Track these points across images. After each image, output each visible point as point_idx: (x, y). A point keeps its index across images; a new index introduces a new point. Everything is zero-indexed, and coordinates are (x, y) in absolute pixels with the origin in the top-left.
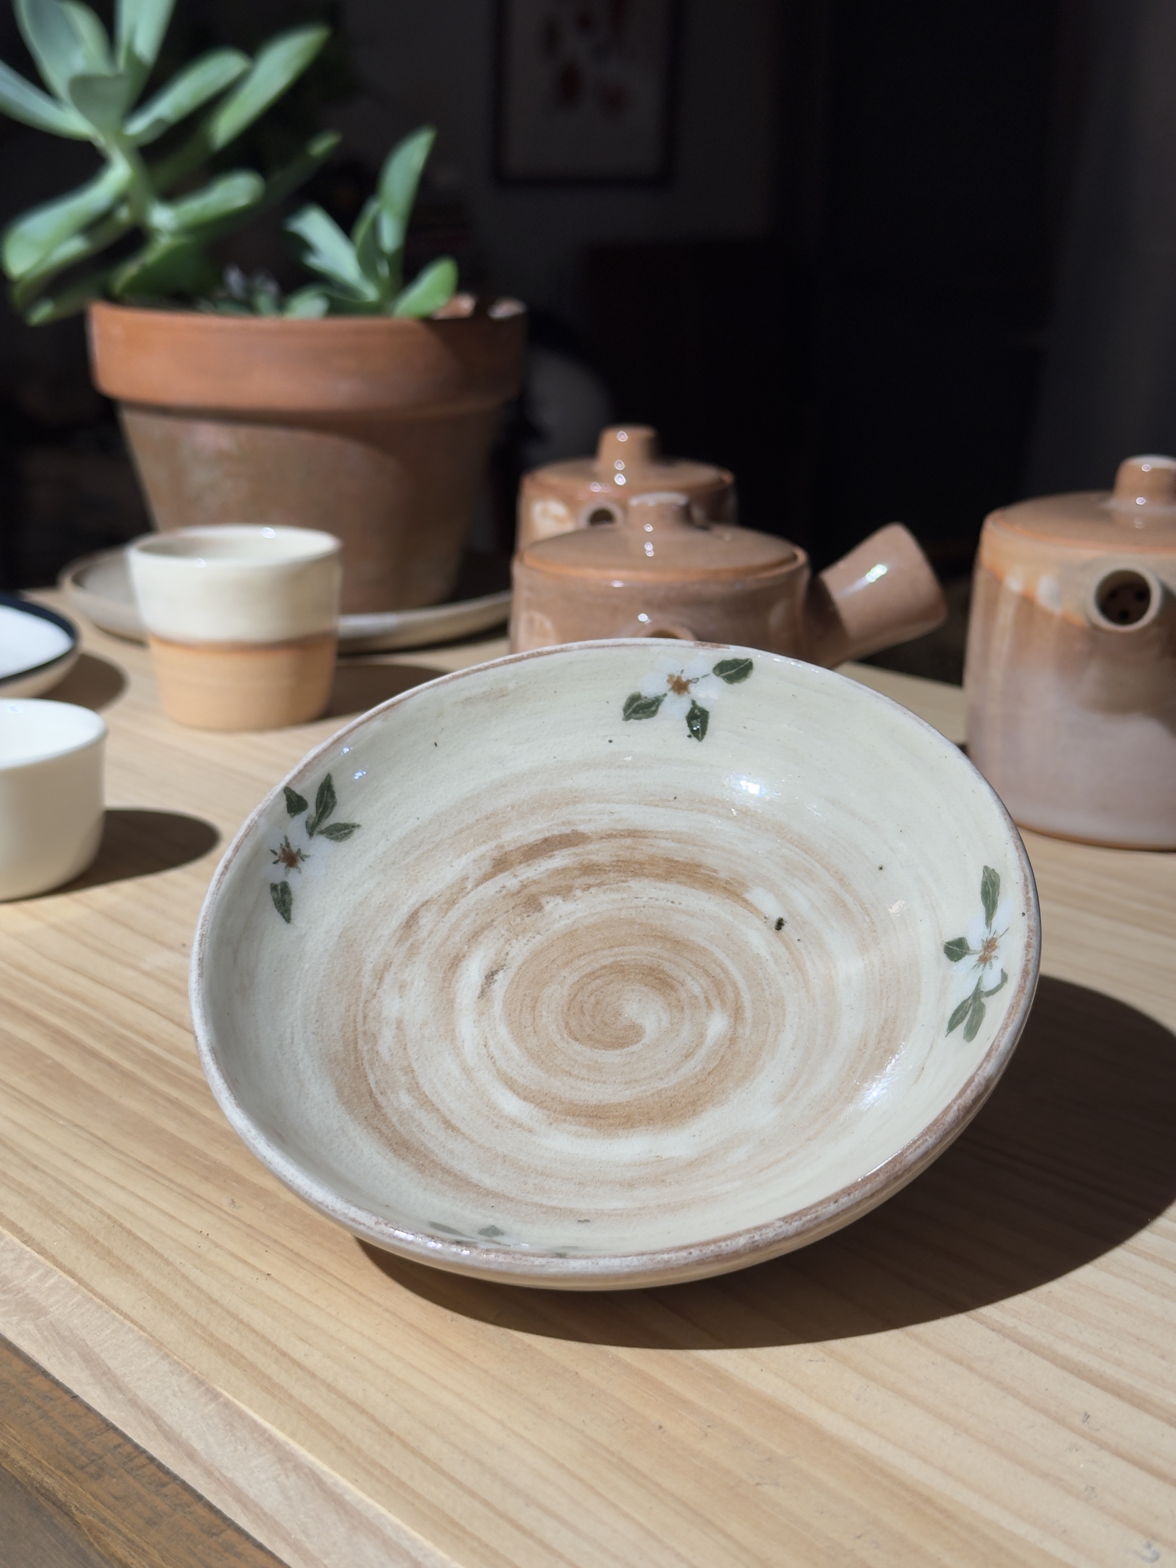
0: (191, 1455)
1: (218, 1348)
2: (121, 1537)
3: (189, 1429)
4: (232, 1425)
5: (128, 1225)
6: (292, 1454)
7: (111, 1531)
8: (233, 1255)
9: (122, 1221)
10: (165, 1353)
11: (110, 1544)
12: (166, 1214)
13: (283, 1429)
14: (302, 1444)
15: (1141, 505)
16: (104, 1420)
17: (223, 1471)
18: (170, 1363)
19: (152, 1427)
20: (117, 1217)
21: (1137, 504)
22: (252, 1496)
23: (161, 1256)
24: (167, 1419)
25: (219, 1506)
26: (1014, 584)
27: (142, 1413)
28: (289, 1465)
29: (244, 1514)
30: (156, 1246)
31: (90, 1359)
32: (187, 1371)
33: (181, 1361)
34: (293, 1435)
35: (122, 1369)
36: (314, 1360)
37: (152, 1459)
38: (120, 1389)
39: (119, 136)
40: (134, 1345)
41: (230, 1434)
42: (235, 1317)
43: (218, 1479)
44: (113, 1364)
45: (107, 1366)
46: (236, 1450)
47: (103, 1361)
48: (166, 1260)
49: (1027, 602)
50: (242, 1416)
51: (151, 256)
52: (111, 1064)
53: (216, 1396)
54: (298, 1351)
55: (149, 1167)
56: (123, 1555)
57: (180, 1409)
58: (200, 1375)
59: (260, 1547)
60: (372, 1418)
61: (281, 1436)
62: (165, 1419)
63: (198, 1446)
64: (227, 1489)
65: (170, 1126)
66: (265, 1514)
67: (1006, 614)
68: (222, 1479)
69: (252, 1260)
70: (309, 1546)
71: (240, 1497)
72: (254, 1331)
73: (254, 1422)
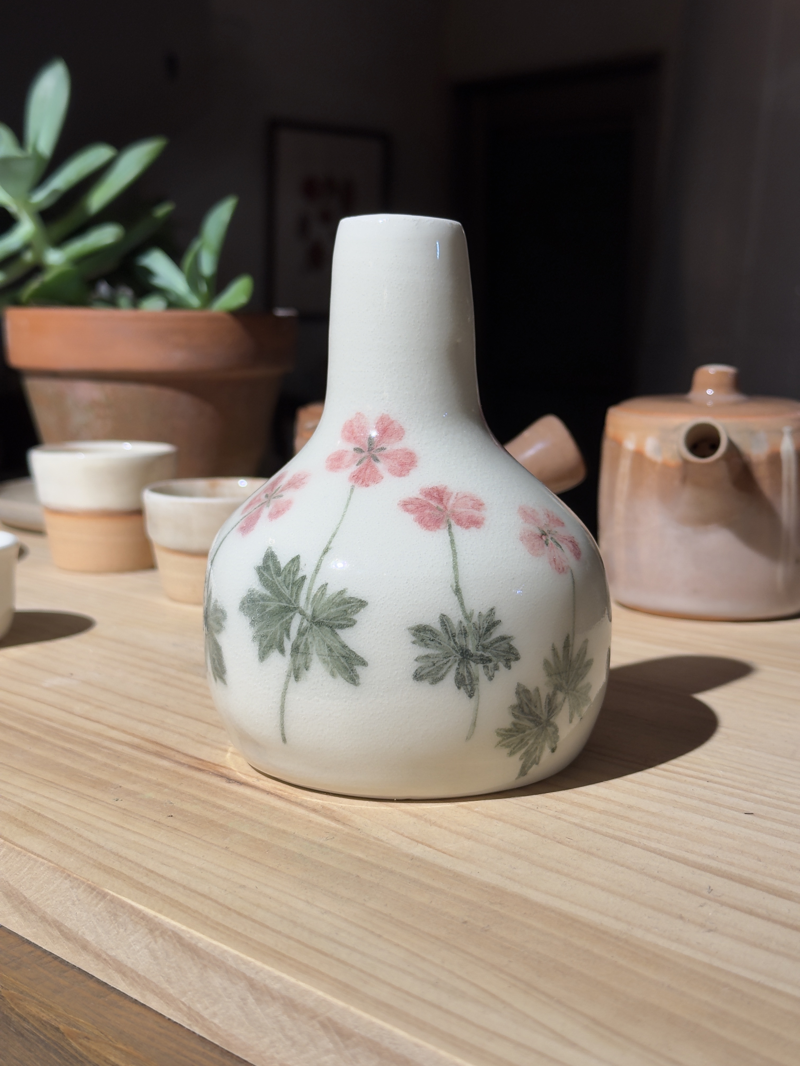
0: (85, 947)
1: (105, 870)
2: (35, 1001)
3: (83, 927)
4: (115, 915)
5: (38, 811)
6: (159, 924)
7: (27, 998)
8: (113, 824)
9: (34, 809)
10: (67, 874)
11: (27, 1006)
12: (65, 805)
13: (153, 908)
14: (167, 915)
15: (709, 395)
16: (21, 938)
17: (109, 952)
18: (70, 881)
19: (56, 933)
20: (30, 807)
21: (708, 394)
22: (129, 965)
23: (62, 826)
24: (68, 924)
25: (105, 980)
26: (630, 445)
27: (50, 924)
28: (157, 933)
29: (124, 980)
30: (59, 821)
31: (12, 895)
32: (83, 883)
33: (78, 877)
34: (160, 912)
35: (35, 895)
36: (173, 874)
37: (56, 958)
38: (33, 911)
39: (26, 203)
40: (44, 875)
41: (114, 922)
42: (116, 854)
43: (105, 960)
44: (27, 894)
45: (24, 896)
46: (118, 932)
47: (21, 893)
48: (66, 827)
49: (639, 456)
50: (123, 905)
51: (48, 277)
52: (22, 733)
53: (104, 896)
54: (163, 870)
55: (51, 782)
56: (36, 1012)
57: (78, 913)
58: (92, 884)
59: (136, 1002)
60: (216, 902)
61: (151, 912)
62: (66, 924)
63: (90, 937)
64: (111, 965)
65: (65, 761)
66: (139, 976)
67: (625, 465)
68: (107, 958)
69: (126, 826)
70: (171, 991)
71: (121, 969)
72: (130, 861)
73: (132, 907)
